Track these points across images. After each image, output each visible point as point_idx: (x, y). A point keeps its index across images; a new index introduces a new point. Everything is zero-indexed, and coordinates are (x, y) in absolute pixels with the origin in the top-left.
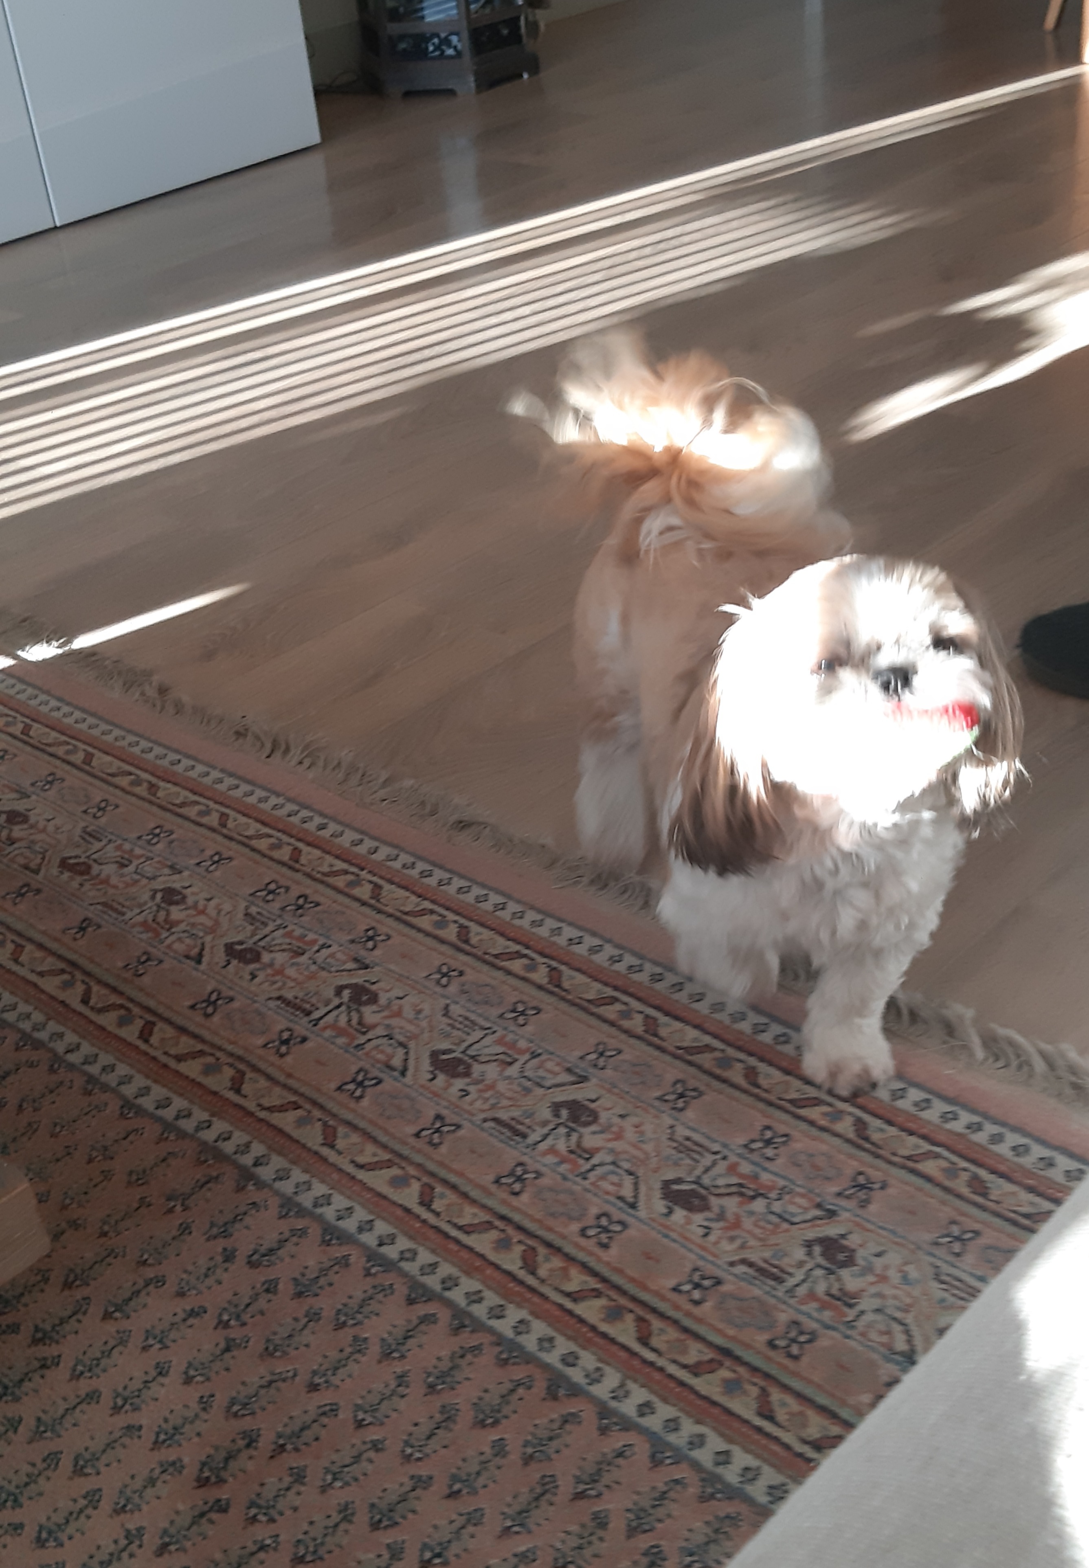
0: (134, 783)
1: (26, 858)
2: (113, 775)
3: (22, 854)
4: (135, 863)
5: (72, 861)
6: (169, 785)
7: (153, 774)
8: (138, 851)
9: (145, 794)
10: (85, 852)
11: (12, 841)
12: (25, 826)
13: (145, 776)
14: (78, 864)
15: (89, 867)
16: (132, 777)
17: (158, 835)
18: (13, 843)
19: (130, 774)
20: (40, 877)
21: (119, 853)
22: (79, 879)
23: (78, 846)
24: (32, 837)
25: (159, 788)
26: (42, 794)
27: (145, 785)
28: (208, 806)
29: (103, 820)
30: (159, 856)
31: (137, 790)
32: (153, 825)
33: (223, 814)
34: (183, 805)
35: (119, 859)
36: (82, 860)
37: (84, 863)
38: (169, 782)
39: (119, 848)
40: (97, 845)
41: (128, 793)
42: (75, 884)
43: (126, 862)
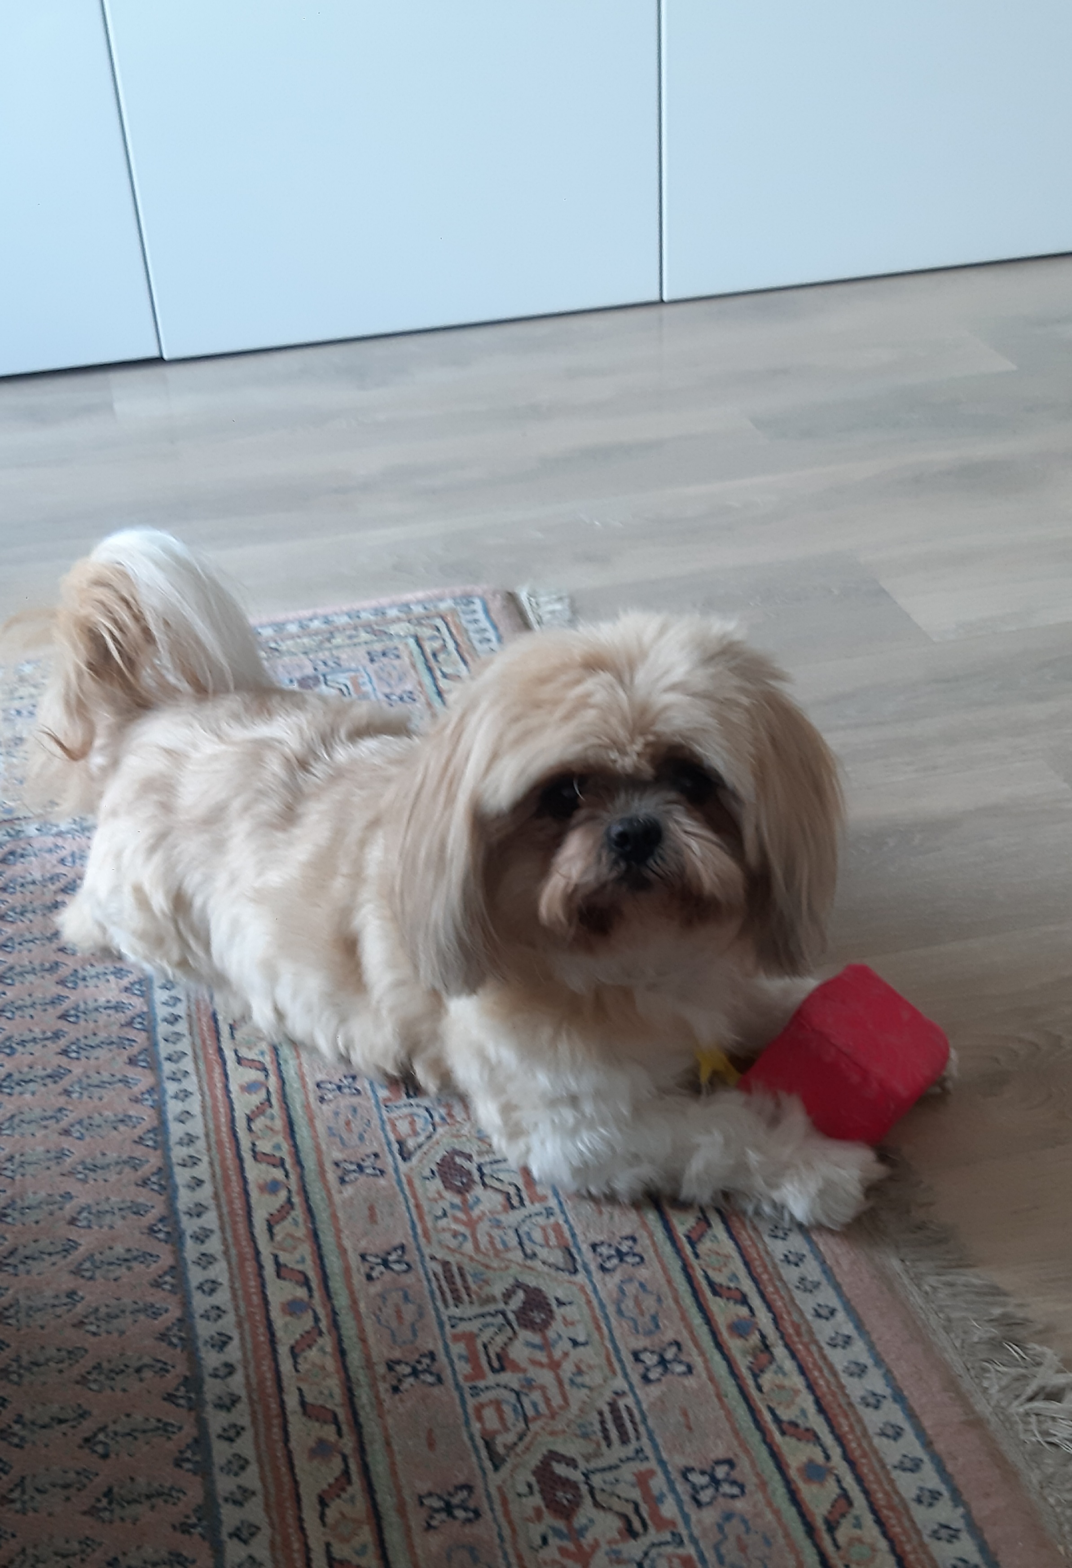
0: (739, 1329)
1: (502, 1418)
2: (716, 1289)
3: (497, 1404)
4: (653, 1535)
5: (560, 1469)
6: (789, 1365)
7: (776, 1321)
8: (669, 1509)
9: (743, 1364)
10: (587, 1458)
11: (502, 1364)
12: (536, 1339)
13: (764, 1318)
14: (566, 1483)
15: (576, 1503)
16: (744, 1311)
17: (715, 1482)
18: (502, 1369)
19: (744, 1300)
20: (495, 1479)
21: (636, 1494)
22: (549, 1519)
23: (585, 1436)
24: (533, 1372)
25: (772, 1359)
26: (597, 1275)
27: (755, 1338)
28: (828, 1458)
29: (654, 1391)
30: (694, 1541)
31: (734, 1345)
32: (720, 1452)
33: (845, 1495)
34: (789, 1428)
35: (629, 1510)
36: (576, 1476)
37: (575, 1486)
38: (793, 1355)
39: (642, 1480)
40: (618, 1451)
41: (719, 1346)
42: (536, 1531)
43: (637, 1525)
